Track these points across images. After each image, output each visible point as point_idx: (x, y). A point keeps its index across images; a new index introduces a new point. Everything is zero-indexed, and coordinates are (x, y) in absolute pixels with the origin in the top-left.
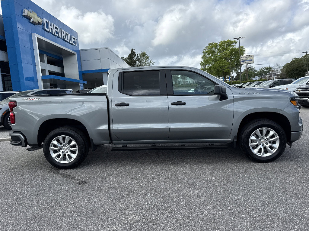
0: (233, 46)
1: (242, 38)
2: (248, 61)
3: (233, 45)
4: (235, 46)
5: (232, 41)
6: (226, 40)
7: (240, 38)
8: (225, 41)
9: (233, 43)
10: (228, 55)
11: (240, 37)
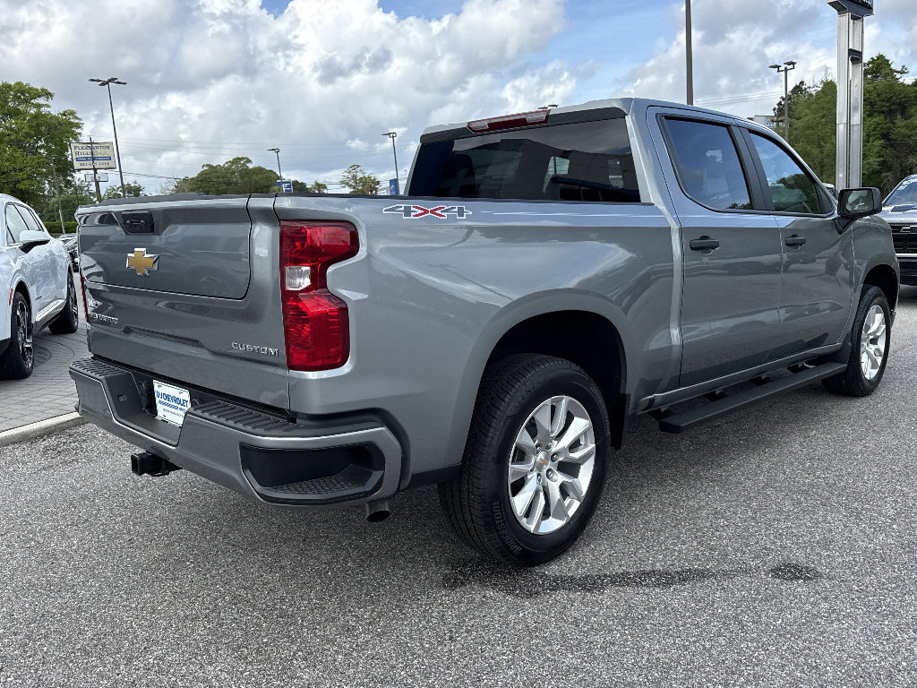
0: (39, 106)
1: (119, 83)
2: (98, 159)
3: (41, 101)
4: (48, 106)
5: (37, 90)
6: (12, 83)
7: (110, 81)
8: (10, 86)
9: (39, 96)
10: (28, 135)
11: (112, 80)
